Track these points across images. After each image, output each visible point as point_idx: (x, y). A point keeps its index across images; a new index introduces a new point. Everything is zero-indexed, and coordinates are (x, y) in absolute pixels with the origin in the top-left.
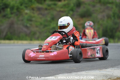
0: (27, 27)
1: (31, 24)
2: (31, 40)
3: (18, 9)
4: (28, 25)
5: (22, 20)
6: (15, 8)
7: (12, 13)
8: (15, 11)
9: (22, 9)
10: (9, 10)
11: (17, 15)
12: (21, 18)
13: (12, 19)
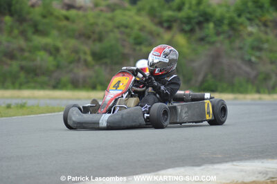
0: (250, 63)
1: (259, 58)
2: (258, 92)
3: (231, 23)
4: (253, 59)
5: (241, 48)
6: (226, 22)
7: (218, 34)
8: (225, 28)
9: (241, 24)
10: (211, 25)
11: (229, 37)
12: (237, 43)
13: (218, 45)
